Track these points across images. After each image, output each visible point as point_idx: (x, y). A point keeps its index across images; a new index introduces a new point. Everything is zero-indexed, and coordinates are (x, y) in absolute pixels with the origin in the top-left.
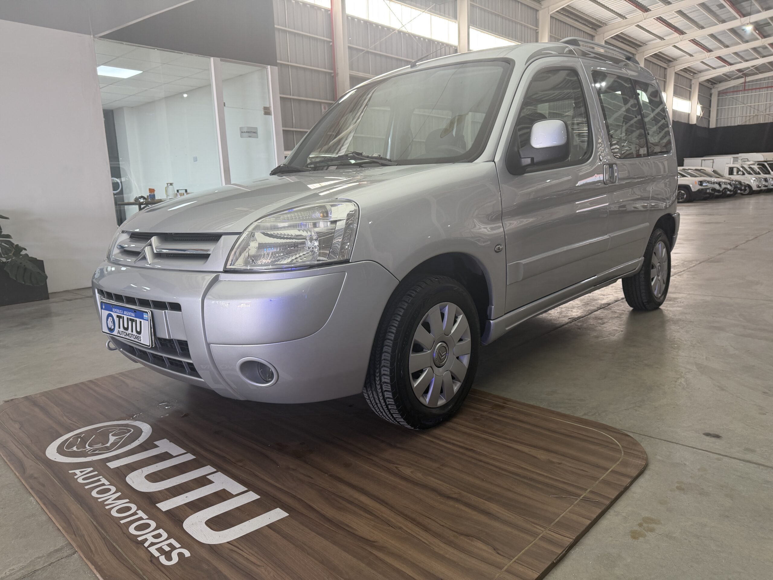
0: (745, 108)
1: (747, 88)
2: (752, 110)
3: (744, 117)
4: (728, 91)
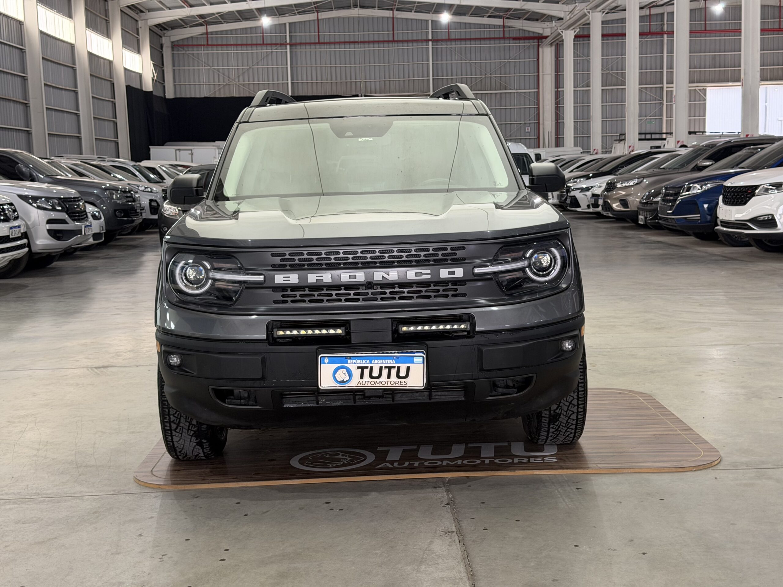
0: (211, 72)
1: (210, 43)
2: (221, 75)
3: (212, 86)
4: (186, 43)
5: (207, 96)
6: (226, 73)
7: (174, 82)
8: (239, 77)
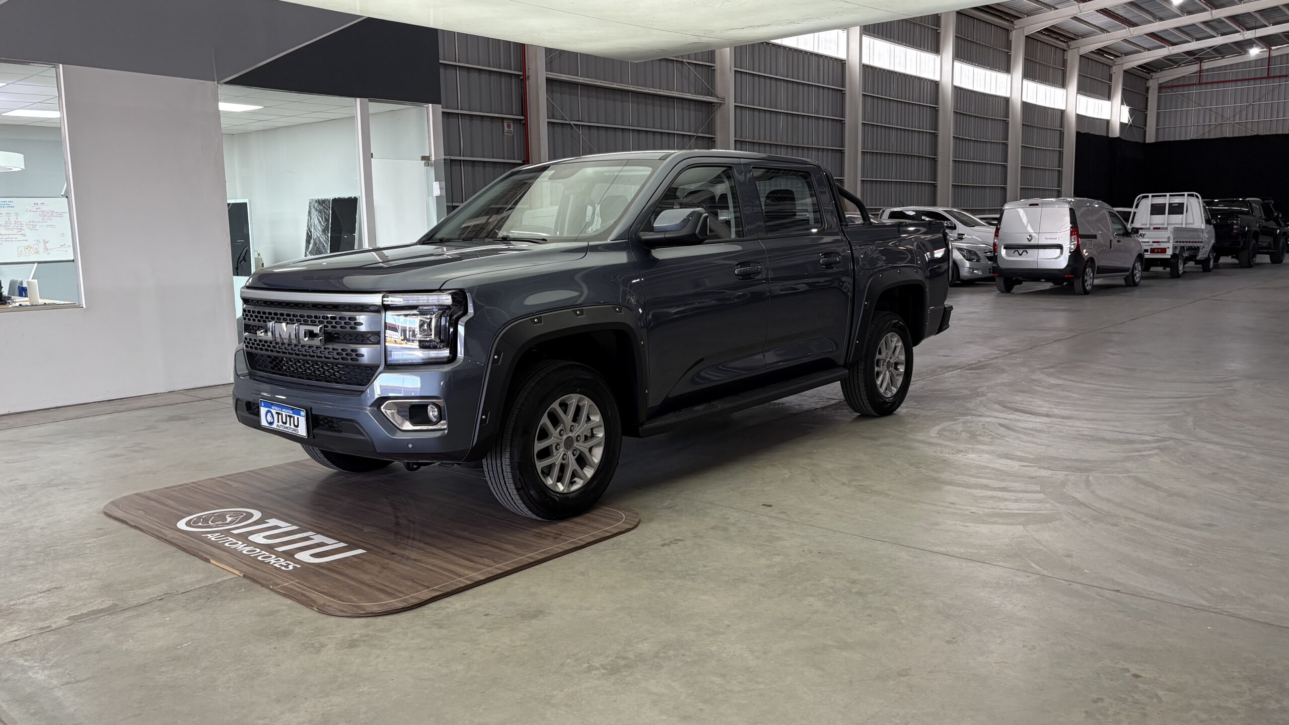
0: (1202, 112)
1: (1202, 81)
2: (1214, 115)
3: (1201, 128)
4: (1174, 84)
5: (1195, 138)
6: (1220, 112)
7: (1157, 124)
8: (1234, 116)
